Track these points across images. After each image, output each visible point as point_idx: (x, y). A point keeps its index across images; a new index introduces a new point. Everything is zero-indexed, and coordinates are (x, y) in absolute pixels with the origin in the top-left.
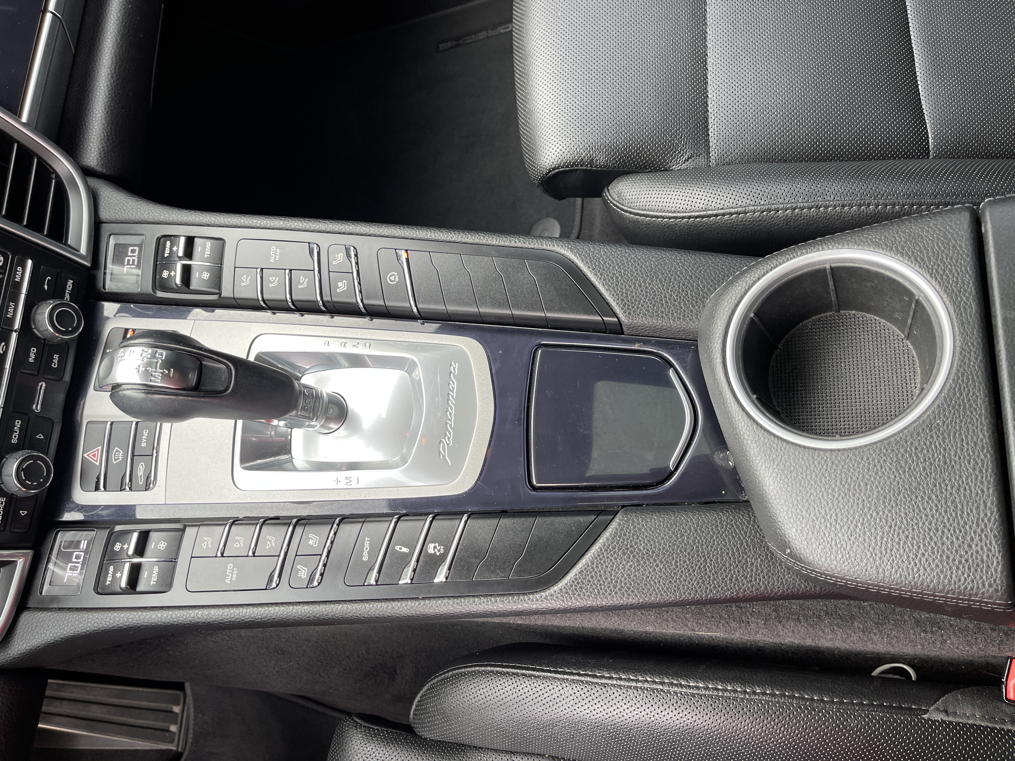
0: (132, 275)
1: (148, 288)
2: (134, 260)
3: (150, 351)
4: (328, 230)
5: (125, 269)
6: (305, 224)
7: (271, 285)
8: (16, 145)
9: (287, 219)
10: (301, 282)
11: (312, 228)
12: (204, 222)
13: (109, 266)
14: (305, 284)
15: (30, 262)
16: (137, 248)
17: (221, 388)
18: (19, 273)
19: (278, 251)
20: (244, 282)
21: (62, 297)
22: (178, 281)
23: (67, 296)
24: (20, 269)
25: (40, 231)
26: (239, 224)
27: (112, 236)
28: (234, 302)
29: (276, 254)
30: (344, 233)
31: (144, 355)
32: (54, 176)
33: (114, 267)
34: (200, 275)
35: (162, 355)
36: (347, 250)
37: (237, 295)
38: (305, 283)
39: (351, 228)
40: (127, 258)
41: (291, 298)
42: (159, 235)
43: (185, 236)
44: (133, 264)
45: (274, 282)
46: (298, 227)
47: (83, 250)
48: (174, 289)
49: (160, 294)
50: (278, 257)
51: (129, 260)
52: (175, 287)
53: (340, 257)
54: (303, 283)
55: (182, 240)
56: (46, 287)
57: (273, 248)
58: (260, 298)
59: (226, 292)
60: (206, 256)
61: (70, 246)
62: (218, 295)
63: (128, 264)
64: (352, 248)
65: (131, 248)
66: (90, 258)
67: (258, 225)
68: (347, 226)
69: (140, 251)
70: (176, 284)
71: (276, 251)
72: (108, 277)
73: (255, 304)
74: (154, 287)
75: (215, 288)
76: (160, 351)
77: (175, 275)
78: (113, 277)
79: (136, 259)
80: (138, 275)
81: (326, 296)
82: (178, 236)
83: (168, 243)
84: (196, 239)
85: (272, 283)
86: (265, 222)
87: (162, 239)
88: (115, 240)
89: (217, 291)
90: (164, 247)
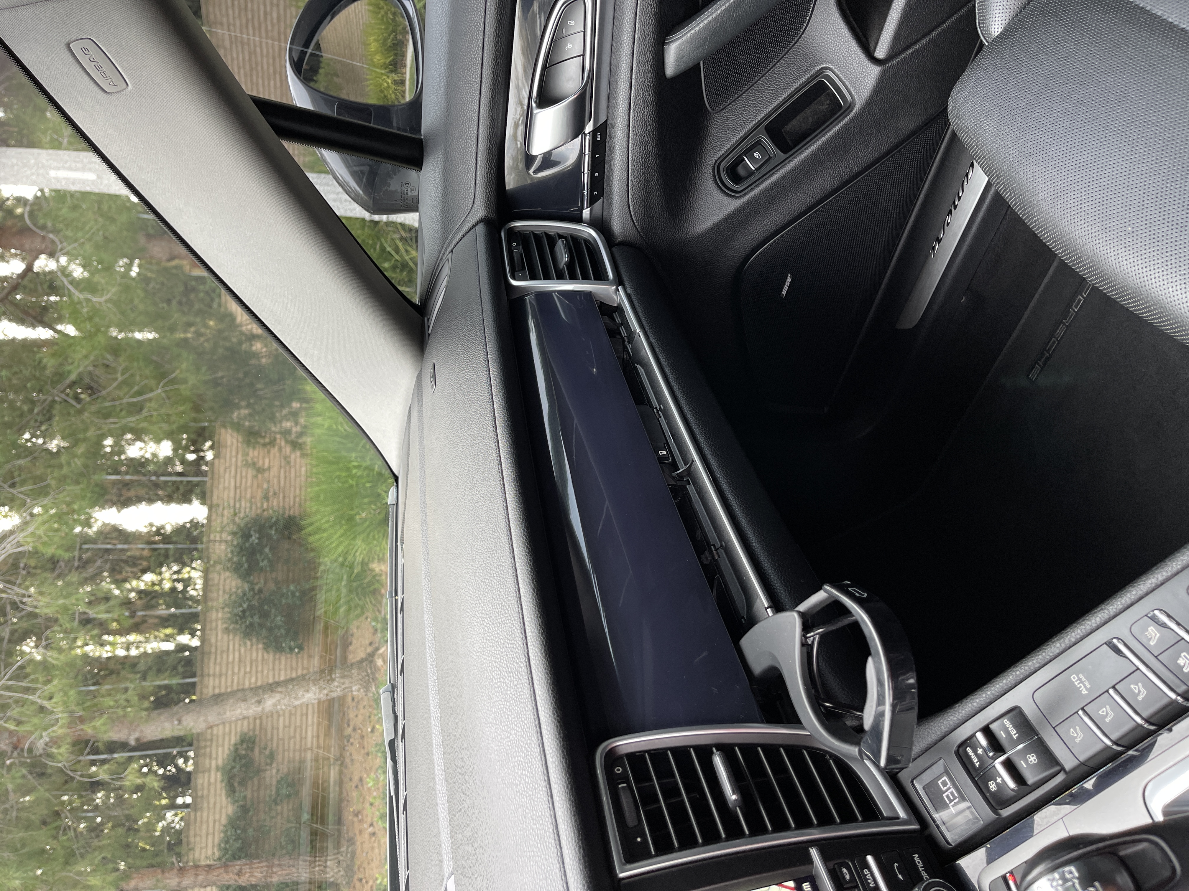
0: (963, 811)
1: (988, 815)
2: (952, 793)
3: (1056, 875)
4: (1112, 614)
5: (952, 810)
6: (1083, 627)
7: (1108, 720)
8: (782, 749)
9: (1060, 636)
10: (1137, 691)
11: (1094, 625)
12: (983, 703)
13: (936, 816)
14: (1144, 692)
15: (870, 859)
16: (945, 778)
17: (1167, 873)
18: (869, 876)
19: (1081, 676)
20: (1076, 737)
21: (921, 879)
22: (1011, 784)
23: (925, 875)
24: (866, 871)
25: (854, 819)
26: (1018, 679)
27: (915, 782)
28: (1084, 769)
29: (1082, 682)
30: (1132, 604)
31: (1055, 884)
32: (828, 757)
33: (941, 814)
34: (1026, 761)
35: (1071, 872)
36: (1154, 619)
37: (1082, 758)
38: (1143, 690)
39: (1134, 592)
40: (944, 795)
41: (1143, 718)
42: (955, 748)
43: (979, 731)
44: (955, 798)
45: (1107, 713)
46: (1078, 636)
47: (902, 814)
48: (1014, 797)
49: (1006, 812)
50: (1087, 683)
51: (948, 796)
52: (1013, 793)
53: (1153, 633)
54: (1139, 691)
55: (980, 737)
56: (900, 876)
57: (1074, 678)
58: (1109, 743)
59: (1069, 763)
60: (1015, 737)
61: (889, 818)
62: (1062, 772)
63: (951, 801)
64: (1157, 612)
65: (940, 782)
66: (913, 819)
67: (1037, 666)
68: (1128, 595)
69: (951, 778)
70: (1013, 790)
71: (1079, 679)
72: (943, 828)
73: (1108, 754)
74: (994, 810)
75: (1053, 767)
76: (1067, 869)
77: (1003, 780)
78: (947, 825)
79: (952, 790)
80: (969, 808)
81: (1179, 687)
82: (973, 735)
83: (969, 750)
84: (991, 726)
85: (1106, 716)
86: (1040, 657)
87: (961, 750)
88: (920, 784)
89: (1057, 768)
90: (969, 757)
